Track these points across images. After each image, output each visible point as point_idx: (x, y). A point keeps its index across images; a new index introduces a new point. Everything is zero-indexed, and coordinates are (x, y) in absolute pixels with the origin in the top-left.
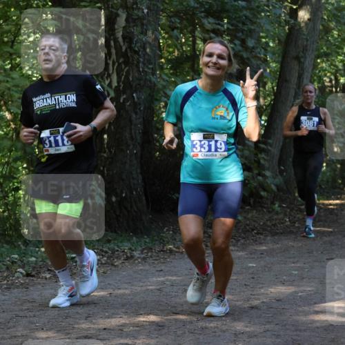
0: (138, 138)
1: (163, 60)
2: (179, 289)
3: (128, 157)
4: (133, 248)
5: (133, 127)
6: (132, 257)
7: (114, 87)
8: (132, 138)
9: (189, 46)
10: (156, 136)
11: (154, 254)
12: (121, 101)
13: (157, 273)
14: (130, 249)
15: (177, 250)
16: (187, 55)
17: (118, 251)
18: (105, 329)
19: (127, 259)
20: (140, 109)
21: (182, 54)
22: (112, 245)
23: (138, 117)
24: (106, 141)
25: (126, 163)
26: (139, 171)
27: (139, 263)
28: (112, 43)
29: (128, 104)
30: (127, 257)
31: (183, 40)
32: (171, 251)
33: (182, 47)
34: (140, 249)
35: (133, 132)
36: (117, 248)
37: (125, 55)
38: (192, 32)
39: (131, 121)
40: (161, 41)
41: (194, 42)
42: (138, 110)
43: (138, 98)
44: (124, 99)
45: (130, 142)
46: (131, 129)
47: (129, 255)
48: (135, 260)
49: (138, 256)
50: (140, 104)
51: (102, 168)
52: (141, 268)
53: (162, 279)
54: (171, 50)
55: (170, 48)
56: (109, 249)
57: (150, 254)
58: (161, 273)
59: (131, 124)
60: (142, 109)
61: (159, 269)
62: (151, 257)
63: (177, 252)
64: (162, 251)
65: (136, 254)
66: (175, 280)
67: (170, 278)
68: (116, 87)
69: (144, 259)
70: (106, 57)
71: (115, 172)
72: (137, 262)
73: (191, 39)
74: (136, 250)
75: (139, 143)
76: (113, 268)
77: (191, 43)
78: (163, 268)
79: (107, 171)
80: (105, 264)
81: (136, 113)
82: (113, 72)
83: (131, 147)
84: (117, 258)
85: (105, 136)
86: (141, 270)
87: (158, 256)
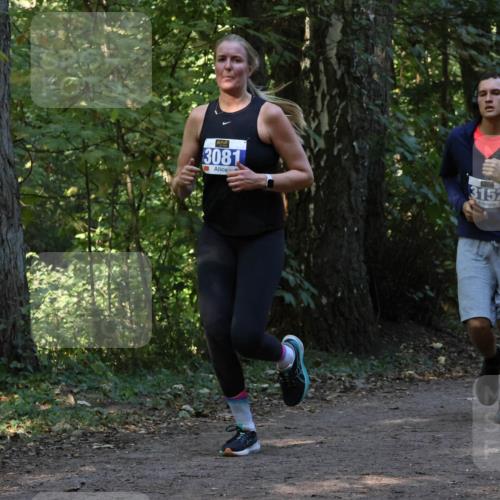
0: (361, 208)
1: (397, 91)
2: (425, 437)
3: (346, 237)
4: (354, 375)
5: (352, 192)
6: (353, 388)
7: (323, 132)
8: (351, 209)
9: (437, 67)
10: (387, 204)
11: (387, 383)
12: (335, 153)
13: (391, 413)
14: (349, 376)
15: (421, 378)
16: (434, 82)
17: (331, 379)
18: (313, 496)
19: (346, 390)
20: (363, 164)
21: (427, 81)
22: (322, 370)
23: (360, 176)
24: (312, 213)
25: (341, 246)
26: (362, 258)
27: (363, 396)
28: (322, 67)
29: (346, 157)
30: (346, 388)
31: (429, 60)
32: (411, 379)
33: (427, 69)
34: (365, 375)
35: (353, 199)
36: (329, 375)
37: (340, 84)
38: (443, 47)
39: (349, 184)
40: (396, 62)
41: (445, 62)
42: (360, 167)
43: (359, 148)
44: (339, 150)
45: (347, 215)
46: (349, 196)
47: (347, 384)
48: (357, 393)
49: (362, 386)
50: (363, 158)
51: (306, 255)
52: (368, 404)
53: (399, 421)
54: (409, 74)
55: (408, 72)
56: (318, 375)
57: (379, 384)
58: (397, 412)
59: (351, 189)
60: (366, 164)
61: (394, 406)
62: (381, 387)
63: (420, 381)
64: (398, 379)
65: (359, 383)
66: (418, 423)
67: (410, 419)
68: (327, 132)
69: (371, 391)
70: (312, 88)
71: (325, 259)
72: (360, 395)
73: (441, 57)
74: (358, 377)
75: (361, 216)
76: (325, 405)
77: (440, 64)
78: (399, 404)
79: (314, 257)
80: (312, 398)
81: (357, 171)
82: (322, 111)
83: (350, 223)
84: (330, 389)
85: (312, 206)
86: (367, 407)
87: (392, 387)
